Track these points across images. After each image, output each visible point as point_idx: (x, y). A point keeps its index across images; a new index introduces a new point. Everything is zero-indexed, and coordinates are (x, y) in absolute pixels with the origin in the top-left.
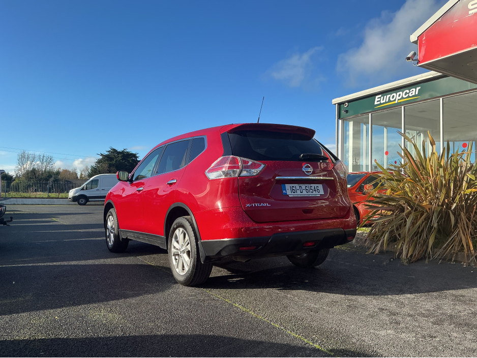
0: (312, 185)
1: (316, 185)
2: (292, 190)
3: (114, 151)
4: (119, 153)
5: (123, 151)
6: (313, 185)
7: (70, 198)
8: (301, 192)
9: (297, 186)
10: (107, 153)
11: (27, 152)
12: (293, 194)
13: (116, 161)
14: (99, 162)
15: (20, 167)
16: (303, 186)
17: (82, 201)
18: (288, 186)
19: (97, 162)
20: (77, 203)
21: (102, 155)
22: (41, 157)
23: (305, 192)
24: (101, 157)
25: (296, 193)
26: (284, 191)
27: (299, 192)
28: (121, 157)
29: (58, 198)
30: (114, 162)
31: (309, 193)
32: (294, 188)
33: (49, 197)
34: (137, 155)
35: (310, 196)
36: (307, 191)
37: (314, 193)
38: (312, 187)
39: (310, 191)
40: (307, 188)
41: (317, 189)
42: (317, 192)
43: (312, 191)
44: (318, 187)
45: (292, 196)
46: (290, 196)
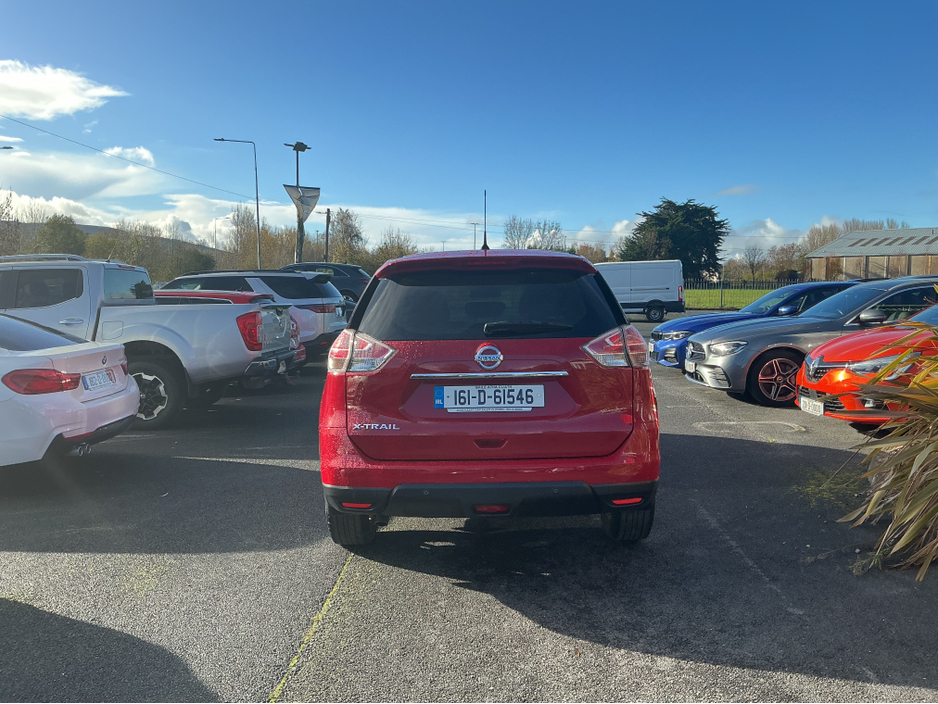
0: (513, 387)
1: (524, 388)
2: (459, 398)
3: (670, 205)
4: (678, 208)
5: (686, 205)
6: (517, 388)
8: (480, 403)
9: (473, 390)
10: (655, 211)
11: (518, 218)
12: (458, 405)
13: (671, 226)
14: (641, 228)
16: (490, 390)
18: (449, 391)
19: (636, 230)
21: (645, 215)
22: (542, 226)
23: (490, 403)
24: (644, 220)
25: (466, 405)
26: (438, 402)
27: (474, 403)
28: (683, 215)
30: (668, 227)
31: (502, 405)
32: (466, 395)
34: (715, 211)
35: (505, 410)
36: (498, 400)
37: (517, 403)
38: (513, 391)
39: (507, 399)
40: (497, 394)
41: (527, 396)
42: (524, 401)
43: (511, 400)
44: (532, 391)
45: (455, 411)
46: (449, 411)
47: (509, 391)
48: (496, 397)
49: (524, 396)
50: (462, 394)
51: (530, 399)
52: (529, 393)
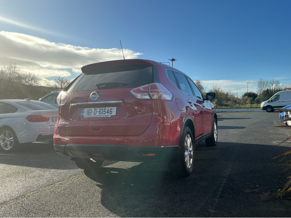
1: (110, 108)
2: (88, 113)
6: (107, 108)
7: (261, 108)
8: (94, 114)
9: (93, 109)
12: (88, 115)
15: (259, 89)
16: (98, 109)
17: (269, 110)
18: (86, 110)
20: (265, 111)
23: (98, 114)
25: (90, 115)
26: (82, 114)
27: (93, 114)
29: (257, 108)
31: (101, 115)
32: (90, 111)
33: (251, 108)
35: (102, 116)
36: (100, 113)
37: (107, 114)
38: (106, 109)
39: (103, 113)
40: (101, 111)
41: (110, 111)
42: (109, 113)
43: (104, 113)
44: (112, 109)
45: (86, 117)
46: (85, 117)
47: (105, 109)
48: (100, 112)
49: (109, 111)
50: (89, 111)
51: (111, 112)
52: (111, 110)
